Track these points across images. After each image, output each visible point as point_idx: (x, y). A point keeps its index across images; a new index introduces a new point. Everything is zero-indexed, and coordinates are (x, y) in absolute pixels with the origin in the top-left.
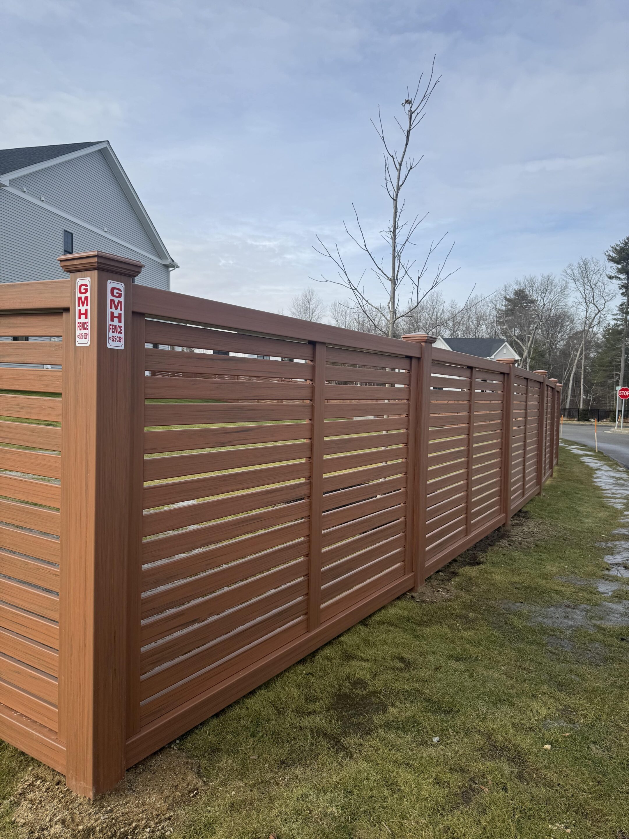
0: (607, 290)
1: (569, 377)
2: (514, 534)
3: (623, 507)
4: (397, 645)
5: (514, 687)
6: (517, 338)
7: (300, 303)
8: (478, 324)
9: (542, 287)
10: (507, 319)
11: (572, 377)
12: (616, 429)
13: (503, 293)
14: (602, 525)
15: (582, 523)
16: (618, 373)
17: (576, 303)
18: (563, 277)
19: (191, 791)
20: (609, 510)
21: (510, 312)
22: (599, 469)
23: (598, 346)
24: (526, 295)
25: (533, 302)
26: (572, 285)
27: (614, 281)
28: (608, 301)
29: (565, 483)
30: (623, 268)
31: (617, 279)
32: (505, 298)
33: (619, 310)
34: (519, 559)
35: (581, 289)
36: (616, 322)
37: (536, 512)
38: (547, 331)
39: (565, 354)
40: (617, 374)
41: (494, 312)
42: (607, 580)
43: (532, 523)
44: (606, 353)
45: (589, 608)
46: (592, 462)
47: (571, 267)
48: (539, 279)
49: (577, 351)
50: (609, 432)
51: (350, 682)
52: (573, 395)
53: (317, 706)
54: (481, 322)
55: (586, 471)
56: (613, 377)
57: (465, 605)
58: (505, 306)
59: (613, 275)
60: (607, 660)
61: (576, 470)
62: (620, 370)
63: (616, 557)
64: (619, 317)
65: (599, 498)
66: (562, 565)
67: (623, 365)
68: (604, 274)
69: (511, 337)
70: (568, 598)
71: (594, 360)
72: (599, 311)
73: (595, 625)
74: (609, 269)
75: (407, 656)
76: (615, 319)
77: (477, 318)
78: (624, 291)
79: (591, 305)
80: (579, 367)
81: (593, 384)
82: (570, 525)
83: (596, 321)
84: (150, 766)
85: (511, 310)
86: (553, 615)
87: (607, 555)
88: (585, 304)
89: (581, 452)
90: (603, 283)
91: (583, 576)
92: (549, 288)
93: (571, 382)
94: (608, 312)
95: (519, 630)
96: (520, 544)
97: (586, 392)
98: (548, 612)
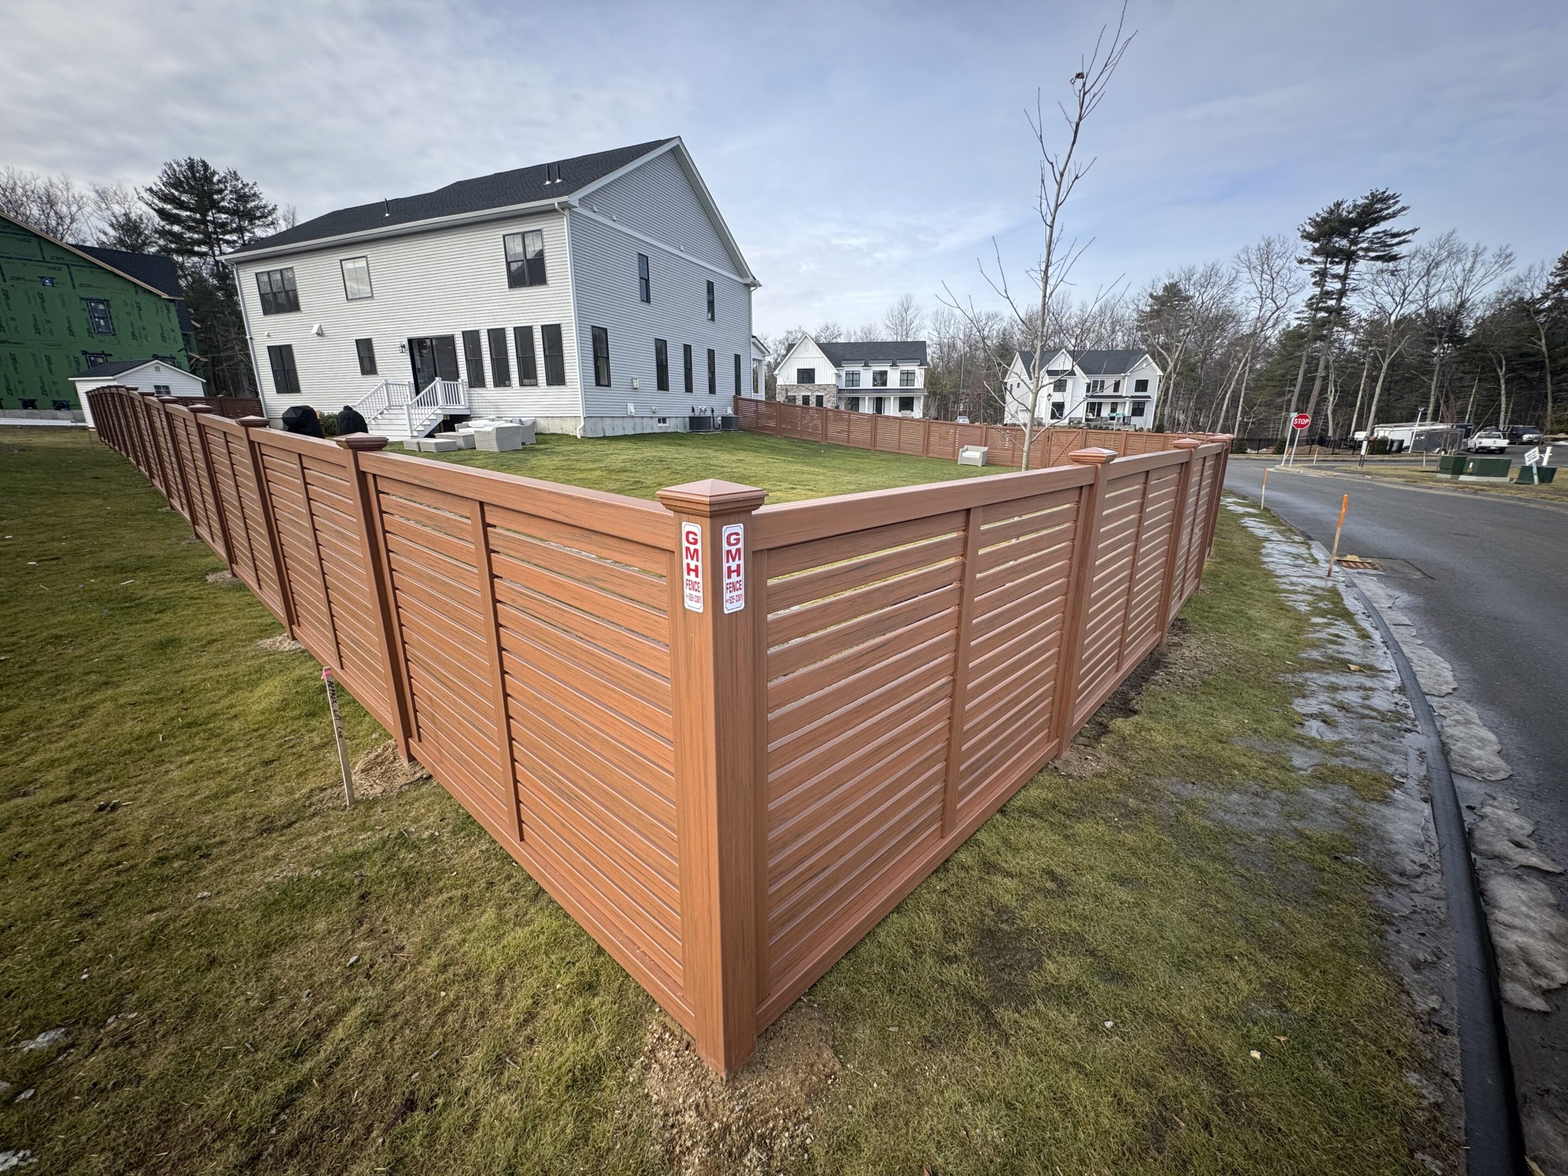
0: (1293, 280)
1: (1225, 395)
2: (1172, 661)
3: (1308, 608)
4: (1045, 851)
5: (1200, 940)
6: (1161, 347)
7: (896, 313)
8: (1113, 331)
9: (1203, 280)
10: (1151, 322)
11: (1228, 396)
12: (1281, 467)
13: (1149, 290)
14: (1285, 644)
15: (1258, 640)
16: (1292, 389)
17: (1247, 299)
18: (1235, 265)
19: (828, 1077)
20: (1289, 615)
21: (1154, 314)
22: (1267, 540)
23: (1269, 354)
24: (1180, 290)
25: (1187, 299)
26: (1245, 275)
27: (1306, 266)
28: (1293, 294)
29: (1226, 567)
30: (1321, 248)
31: (1310, 264)
32: (1151, 296)
33: (1306, 306)
34: (1184, 707)
35: (1258, 280)
36: (1299, 322)
37: (1196, 622)
38: (1202, 336)
39: (1223, 366)
40: (1290, 391)
41: (1135, 315)
42: (1303, 745)
43: (1193, 642)
44: (1279, 364)
45: (1284, 797)
46: (1257, 527)
47: (1246, 250)
48: (1200, 270)
49: (1239, 363)
50: (1271, 470)
51: (993, 910)
52: (1226, 419)
53: (957, 948)
54: (1117, 328)
55: (1251, 544)
56: (1283, 394)
57: (1124, 787)
58: (1150, 306)
59: (1305, 258)
60: (1319, 895)
61: (1238, 540)
62: (1295, 386)
63: (1309, 702)
64: (1305, 315)
65: (1274, 592)
66: (1240, 716)
67: (1300, 379)
68: (1293, 257)
69: (1153, 345)
70: (1254, 778)
71: (1260, 374)
72: (1278, 309)
73: (1296, 830)
74: (1301, 250)
75: (1059, 870)
76: (1298, 318)
77: (1112, 323)
78: (1318, 279)
79: (1269, 301)
80: (1239, 382)
81: (1255, 405)
82: (1243, 644)
83: (1270, 324)
84: (781, 1028)
85: (1158, 311)
86: (1237, 807)
87: (1297, 697)
88: (1259, 301)
89: (1241, 510)
90: (1289, 270)
91: (1269, 737)
92: (1212, 280)
93: (1226, 401)
94: (1290, 309)
95: (1195, 833)
96: (1182, 678)
97: (1244, 413)
98: (1229, 802)
